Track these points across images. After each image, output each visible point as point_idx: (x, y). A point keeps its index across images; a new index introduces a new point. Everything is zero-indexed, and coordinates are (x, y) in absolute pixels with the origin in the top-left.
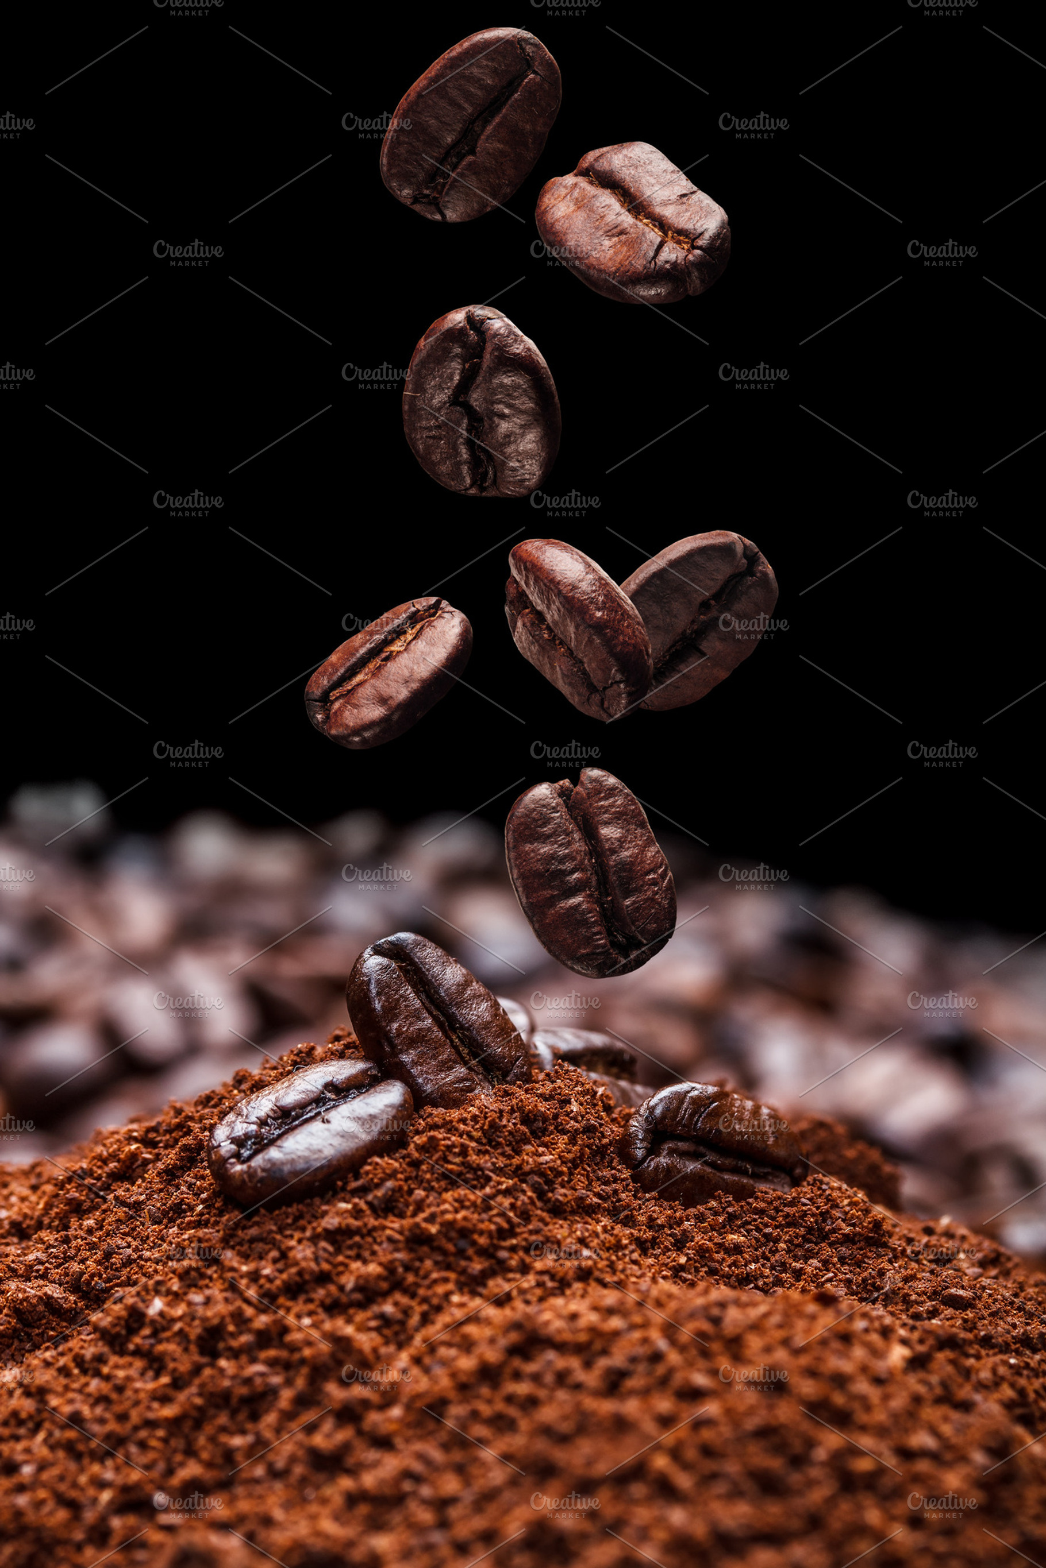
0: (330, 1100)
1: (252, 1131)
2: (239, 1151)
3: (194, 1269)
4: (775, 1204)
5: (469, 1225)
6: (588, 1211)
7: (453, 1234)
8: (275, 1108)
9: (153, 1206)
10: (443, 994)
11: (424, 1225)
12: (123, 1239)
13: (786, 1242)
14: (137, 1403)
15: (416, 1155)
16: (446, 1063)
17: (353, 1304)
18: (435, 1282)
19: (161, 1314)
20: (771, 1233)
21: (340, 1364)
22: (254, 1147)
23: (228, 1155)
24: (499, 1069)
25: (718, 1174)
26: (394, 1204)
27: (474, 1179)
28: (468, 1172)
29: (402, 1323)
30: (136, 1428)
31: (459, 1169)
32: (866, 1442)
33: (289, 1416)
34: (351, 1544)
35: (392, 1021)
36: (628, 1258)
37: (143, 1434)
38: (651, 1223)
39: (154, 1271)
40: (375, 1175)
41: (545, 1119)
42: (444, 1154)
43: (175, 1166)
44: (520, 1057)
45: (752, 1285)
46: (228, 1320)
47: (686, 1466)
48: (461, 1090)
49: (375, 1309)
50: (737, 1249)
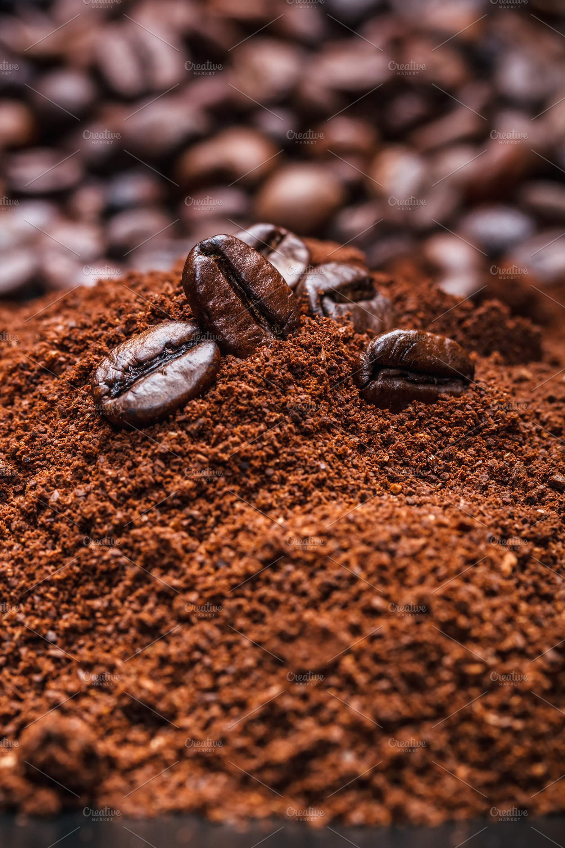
0: (168, 354)
1: (118, 375)
2: (110, 390)
3: (80, 468)
4: (450, 407)
5: (249, 455)
6: (327, 428)
7: (238, 460)
8: (134, 360)
9: (62, 405)
10: (243, 278)
11: (220, 455)
12: (43, 425)
13: (454, 436)
14: (40, 567)
15: (220, 397)
16: (243, 325)
17: (173, 507)
18: (226, 493)
19: (58, 501)
20: (445, 431)
21: (162, 556)
22: (119, 388)
23: (103, 393)
24: (278, 323)
25: (415, 387)
26: (204, 432)
27: (255, 414)
28: (251, 410)
29: (205, 522)
30: (39, 585)
31: (246, 408)
32: (478, 653)
33: (130, 590)
34: (159, 697)
35: (210, 300)
36: (350, 463)
37: (42, 590)
38: (368, 431)
39: (59, 456)
40: (193, 414)
41: (303, 366)
42: (237, 398)
43: (75, 380)
44: (292, 312)
45: (430, 471)
46: (97, 514)
47: (364, 670)
48: (253, 342)
49: (188, 510)
50: (422, 447)
